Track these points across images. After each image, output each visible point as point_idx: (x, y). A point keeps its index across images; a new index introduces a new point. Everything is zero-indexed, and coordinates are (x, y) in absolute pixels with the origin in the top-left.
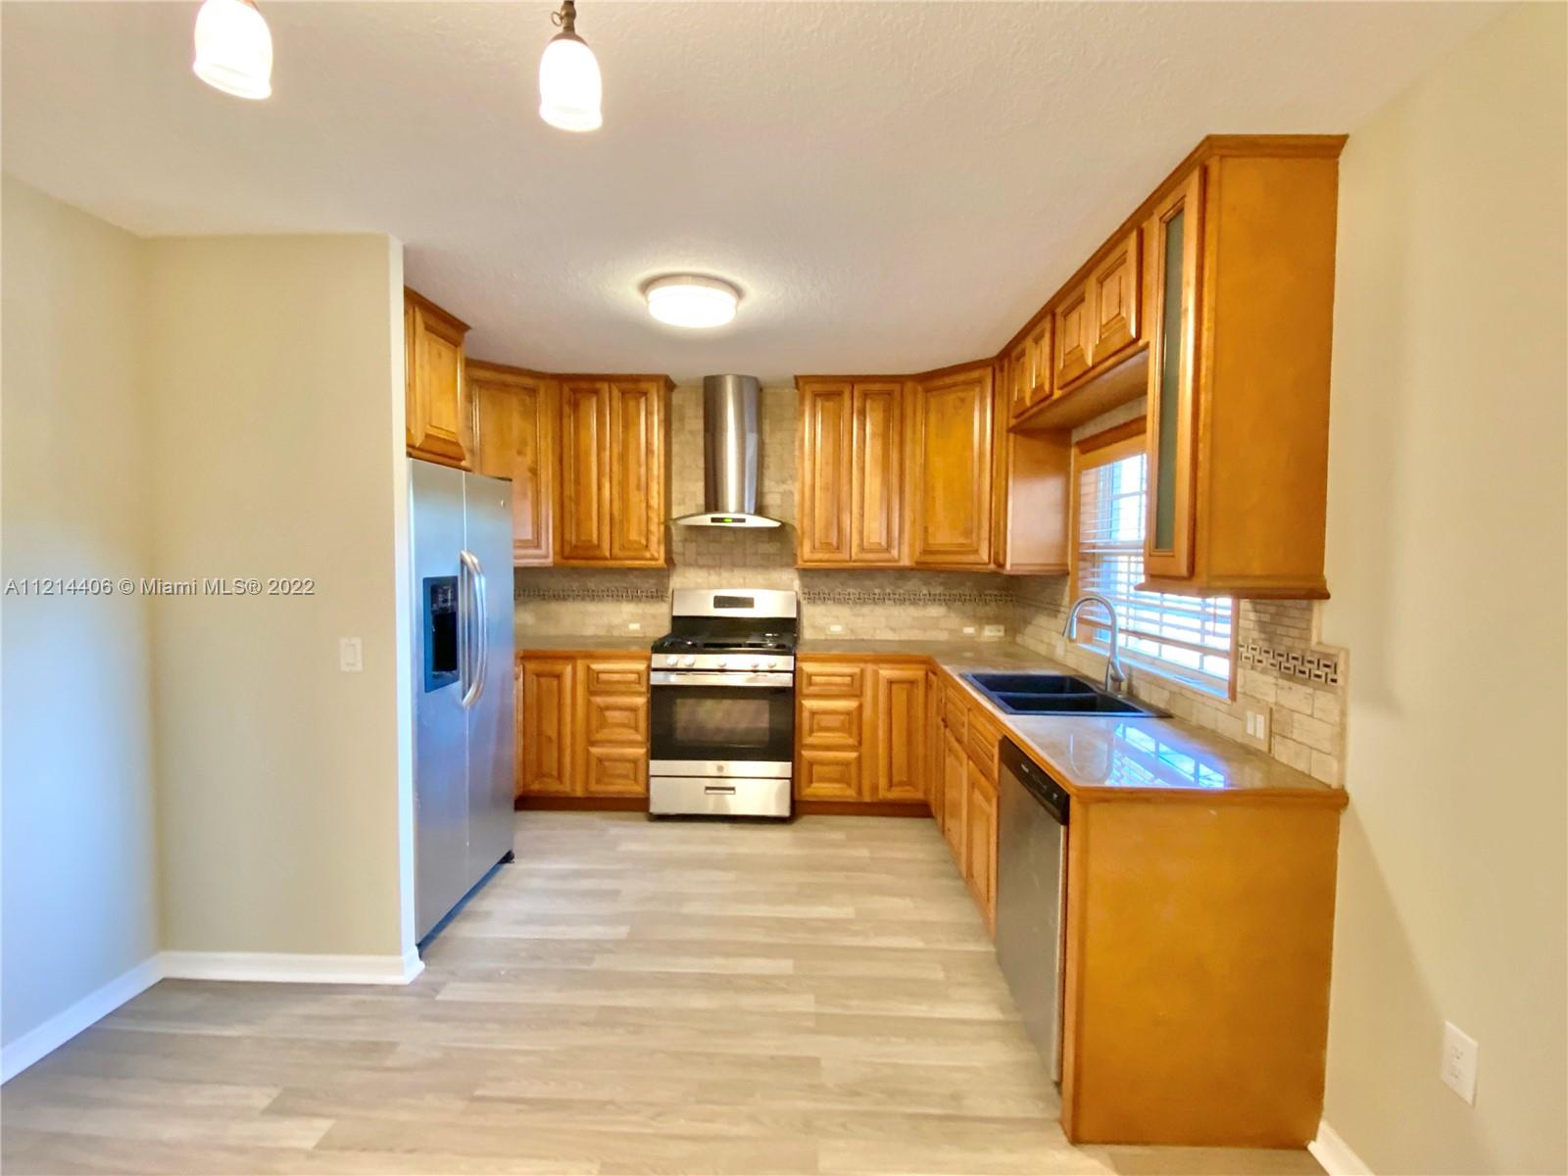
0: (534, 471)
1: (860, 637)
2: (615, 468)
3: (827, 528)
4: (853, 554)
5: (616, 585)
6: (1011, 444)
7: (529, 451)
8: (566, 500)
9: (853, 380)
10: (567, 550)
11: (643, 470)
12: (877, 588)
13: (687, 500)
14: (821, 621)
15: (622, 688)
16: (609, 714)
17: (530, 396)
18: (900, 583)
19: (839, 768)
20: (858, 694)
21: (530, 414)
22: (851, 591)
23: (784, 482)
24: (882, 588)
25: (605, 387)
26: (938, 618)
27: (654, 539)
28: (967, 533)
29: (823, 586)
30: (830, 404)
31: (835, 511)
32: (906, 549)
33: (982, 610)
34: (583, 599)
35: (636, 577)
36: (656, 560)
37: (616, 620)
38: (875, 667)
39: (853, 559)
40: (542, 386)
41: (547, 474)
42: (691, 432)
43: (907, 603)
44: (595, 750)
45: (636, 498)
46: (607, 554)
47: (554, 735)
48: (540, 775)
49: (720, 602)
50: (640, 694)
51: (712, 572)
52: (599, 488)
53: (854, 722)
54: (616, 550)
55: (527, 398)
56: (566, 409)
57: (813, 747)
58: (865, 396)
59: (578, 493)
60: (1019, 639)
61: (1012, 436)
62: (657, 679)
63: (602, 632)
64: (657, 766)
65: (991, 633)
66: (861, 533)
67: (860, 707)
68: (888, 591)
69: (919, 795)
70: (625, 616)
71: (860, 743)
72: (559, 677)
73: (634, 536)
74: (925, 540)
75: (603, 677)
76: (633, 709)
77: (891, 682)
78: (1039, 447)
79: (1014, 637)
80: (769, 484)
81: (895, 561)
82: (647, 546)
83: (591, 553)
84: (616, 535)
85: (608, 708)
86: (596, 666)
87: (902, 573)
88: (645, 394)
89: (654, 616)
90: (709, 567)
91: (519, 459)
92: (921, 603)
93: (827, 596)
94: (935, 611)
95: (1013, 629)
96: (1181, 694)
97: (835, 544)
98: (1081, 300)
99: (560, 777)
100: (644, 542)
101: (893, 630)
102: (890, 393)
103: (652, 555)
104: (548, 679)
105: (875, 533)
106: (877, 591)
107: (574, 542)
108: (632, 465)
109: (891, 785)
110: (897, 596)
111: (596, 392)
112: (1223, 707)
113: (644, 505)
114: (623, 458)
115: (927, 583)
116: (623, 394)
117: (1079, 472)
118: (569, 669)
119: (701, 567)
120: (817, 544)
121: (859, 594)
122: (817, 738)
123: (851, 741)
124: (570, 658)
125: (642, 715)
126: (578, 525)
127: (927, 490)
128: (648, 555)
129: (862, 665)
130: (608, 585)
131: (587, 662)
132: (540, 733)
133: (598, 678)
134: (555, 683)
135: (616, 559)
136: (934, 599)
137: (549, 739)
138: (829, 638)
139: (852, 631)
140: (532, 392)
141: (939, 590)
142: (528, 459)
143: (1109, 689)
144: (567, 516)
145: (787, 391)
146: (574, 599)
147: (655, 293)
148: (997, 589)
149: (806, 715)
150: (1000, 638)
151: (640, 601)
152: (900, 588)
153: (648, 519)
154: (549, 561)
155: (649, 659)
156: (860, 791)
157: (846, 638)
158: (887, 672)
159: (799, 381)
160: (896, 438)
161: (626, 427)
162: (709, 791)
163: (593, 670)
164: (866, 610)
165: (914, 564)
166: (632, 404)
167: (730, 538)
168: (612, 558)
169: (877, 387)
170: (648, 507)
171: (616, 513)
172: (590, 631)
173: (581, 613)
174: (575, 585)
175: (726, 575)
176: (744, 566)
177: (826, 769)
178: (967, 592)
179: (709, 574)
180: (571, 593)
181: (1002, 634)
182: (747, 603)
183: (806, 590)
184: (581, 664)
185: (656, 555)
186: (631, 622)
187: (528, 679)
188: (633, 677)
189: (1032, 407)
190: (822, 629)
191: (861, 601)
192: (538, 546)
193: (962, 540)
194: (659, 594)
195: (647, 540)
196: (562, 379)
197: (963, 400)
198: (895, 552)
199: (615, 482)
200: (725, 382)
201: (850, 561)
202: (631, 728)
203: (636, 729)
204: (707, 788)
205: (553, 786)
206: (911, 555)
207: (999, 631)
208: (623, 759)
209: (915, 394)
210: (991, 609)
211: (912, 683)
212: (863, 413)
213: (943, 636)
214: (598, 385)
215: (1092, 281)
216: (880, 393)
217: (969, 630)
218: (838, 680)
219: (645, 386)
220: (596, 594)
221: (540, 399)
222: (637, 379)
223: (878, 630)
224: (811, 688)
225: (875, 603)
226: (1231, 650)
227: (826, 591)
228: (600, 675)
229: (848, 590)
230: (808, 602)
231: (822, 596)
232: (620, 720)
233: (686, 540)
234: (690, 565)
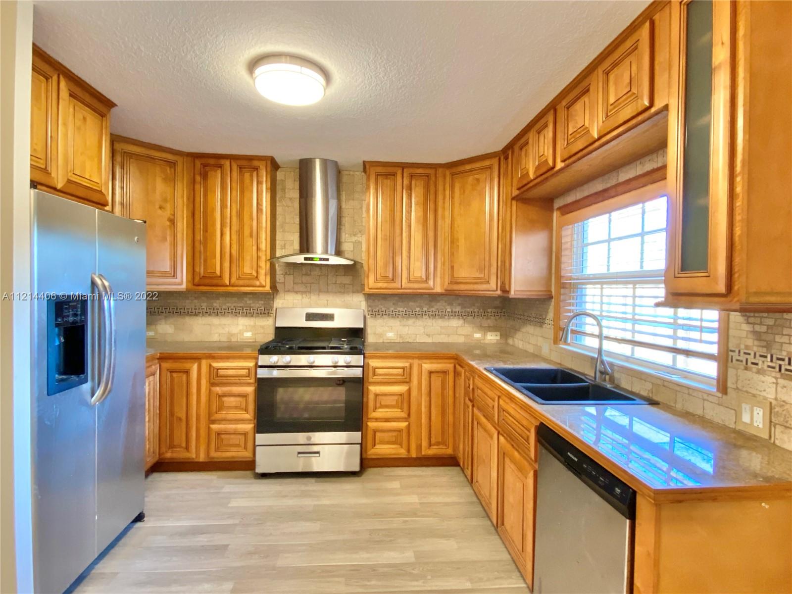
0: (172, 221)
1: (407, 340)
2: (234, 219)
3: (386, 265)
4: (404, 284)
5: (235, 305)
6: (514, 208)
7: (168, 206)
8: (197, 244)
9: (403, 166)
10: (197, 280)
11: (255, 223)
12: (417, 307)
13: (287, 247)
14: (379, 330)
15: (233, 380)
16: (225, 399)
17: (171, 168)
18: (433, 304)
19: (394, 434)
20: (407, 381)
21: (171, 180)
22: (401, 309)
23: (355, 235)
24: (421, 307)
25: (227, 163)
26: (457, 327)
27: (262, 272)
28: (481, 269)
29: (381, 306)
30: (388, 182)
31: (391, 255)
32: (438, 280)
33: (486, 323)
34: (210, 315)
35: (250, 299)
36: (264, 286)
37: (234, 330)
38: (420, 362)
39: (403, 287)
40: (179, 160)
41: (182, 224)
42: (291, 199)
43: (437, 317)
44: (215, 427)
45: (249, 243)
46: (228, 283)
47: (184, 418)
48: (172, 446)
49: (310, 317)
50: (249, 384)
51: (304, 296)
52: (222, 234)
53: (405, 400)
54: (234, 280)
55: (168, 169)
56: (198, 178)
57: (377, 420)
58: (412, 177)
59: (205, 238)
60: (510, 341)
61: (514, 203)
62: (263, 373)
63: (224, 339)
64: (261, 438)
65: (492, 337)
66: (409, 269)
67: (409, 391)
68: (425, 309)
69: (449, 451)
70: (241, 327)
71: (409, 415)
72: (187, 372)
73: (247, 270)
74: (452, 275)
75: (221, 372)
76: (245, 396)
77: (430, 373)
78: (533, 212)
79: (506, 340)
80: (344, 237)
81: (432, 289)
82: (257, 277)
83: (215, 281)
84: (233, 269)
85: (224, 395)
86: (216, 365)
87: (433, 297)
88: (256, 169)
89: (262, 327)
90: (302, 293)
91: (159, 212)
92: (446, 317)
93: (384, 313)
94: (455, 323)
95: (506, 335)
96: (664, 386)
97: (391, 276)
98: (586, 91)
99: (187, 448)
100: (254, 274)
101: (428, 335)
102: (428, 176)
103: (260, 283)
104: (180, 374)
105: (418, 271)
106: (417, 309)
107: (202, 274)
108: (247, 219)
109: (430, 445)
110: (431, 313)
111: (221, 166)
112: (714, 400)
113: (255, 248)
114: (240, 214)
115: (451, 304)
116: (240, 168)
117: (560, 227)
118: (195, 367)
119: (296, 292)
120: (379, 276)
121: (406, 311)
122: (380, 413)
123: (403, 415)
124: (197, 358)
125: (251, 399)
126: (205, 261)
127: (453, 242)
128: (258, 283)
129: (410, 361)
130: (229, 305)
131: (210, 361)
132: (172, 414)
133: (217, 373)
134: (184, 377)
135: (233, 286)
136: (454, 315)
137: (180, 419)
138: (385, 341)
139: (401, 337)
140: (173, 164)
141: (458, 309)
142: (168, 213)
143: (597, 380)
144: (197, 255)
145: (357, 173)
146: (203, 315)
147: (260, 71)
148: (495, 308)
149: (371, 397)
150: (497, 340)
151: (252, 316)
152: (432, 307)
153: (258, 258)
154: (183, 287)
155: (257, 359)
156: (409, 451)
157: (396, 341)
158: (427, 366)
159: (366, 166)
160: (432, 206)
161: (242, 192)
162: (299, 455)
163: (214, 367)
164: (411, 322)
165: (444, 291)
166: (247, 175)
167: (317, 272)
168: (230, 285)
169: (420, 171)
170: (258, 249)
171: (234, 252)
172: (215, 338)
173: (209, 325)
174: (204, 305)
175: (314, 297)
176: (327, 292)
177: (386, 435)
178: (476, 310)
179: (303, 298)
180: (201, 311)
181: (498, 338)
182: (329, 317)
183: (370, 309)
184: (204, 363)
185: (264, 283)
186: (247, 331)
187: (164, 373)
188: (244, 372)
189: (535, 179)
190: (381, 335)
191: (407, 316)
192: (174, 276)
193: (477, 275)
194: (267, 312)
195: (257, 272)
196: (195, 156)
197: (478, 180)
198: (431, 283)
199: (234, 232)
200: (315, 162)
201: (401, 289)
202: (242, 409)
203: (246, 410)
204: (299, 453)
205: (180, 454)
206: (442, 285)
207: (496, 335)
208: (235, 433)
209: (444, 177)
210: (490, 322)
211: (445, 372)
212: (410, 189)
213: (461, 340)
214: (222, 162)
215: (600, 71)
216: (420, 175)
217: (478, 336)
218: (394, 371)
219: (256, 163)
220: (219, 311)
221: (179, 168)
222: (250, 158)
223: (418, 336)
224: (375, 377)
225: (417, 318)
226: (718, 354)
227: (383, 309)
228: (219, 371)
229: (398, 309)
230: (371, 317)
231: (381, 313)
232: (234, 404)
233: (286, 273)
234: (288, 291)
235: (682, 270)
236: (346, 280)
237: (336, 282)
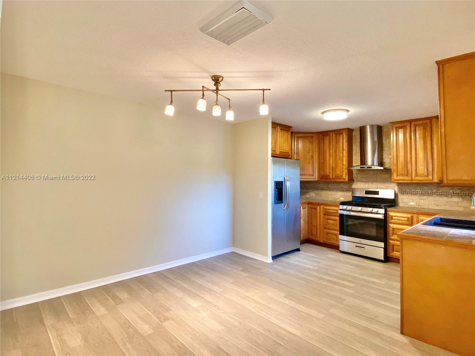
0: (312, 157)
1: (422, 207)
2: (333, 154)
3: (403, 169)
5: (337, 186)
7: (311, 152)
8: (321, 164)
9: (410, 121)
10: (321, 177)
11: (341, 155)
12: (429, 190)
13: (357, 162)
14: (405, 201)
15: (333, 214)
16: (329, 221)
18: (439, 188)
20: (410, 224)
21: (312, 143)
22: (419, 191)
24: (432, 190)
25: (331, 133)
26: (458, 202)
27: (344, 173)
30: (403, 130)
32: (435, 176)
34: (327, 190)
35: (343, 184)
37: (337, 197)
38: (418, 216)
39: (413, 179)
40: (315, 135)
41: (316, 158)
43: (443, 196)
44: (326, 230)
45: (339, 162)
46: (331, 178)
47: (315, 225)
48: (312, 235)
49: (367, 192)
50: (337, 216)
51: (366, 183)
52: (329, 160)
54: (333, 177)
55: (311, 139)
56: (321, 140)
57: (394, 240)
58: (416, 125)
59: (323, 162)
62: (341, 212)
63: (333, 200)
64: (341, 237)
66: (416, 170)
70: (339, 196)
72: (316, 209)
73: (339, 173)
75: (328, 210)
76: (335, 220)
80: (385, 156)
81: (432, 180)
82: (342, 176)
83: (327, 177)
84: (333, 172)
85: (329, 219)
88: (342, 134)
89: (348, 196)
90: (365, 182)
91: (308, 154)
92: (450, 196)
93: (408, 192)
94: (456, 199)
97: (406, 174)
99: (317, 236)
100: (341, 174)
101: (437, 205)
102: (426, 123)
103: (344, 178)
104: (314, 210)
105: (422, 171)
107: (322, 174)
108: (338, 153)
110: (438, 193)
111: (329, 135)
113: (341, 164)
114: (336, 151)
115: (452, 189)
116: (336, 134)
118: (319, 207)
119: (362, 182)
120: (399, 174)
121: (422, 192)
122: (395, 237)
124: (319, 204)
125: (338, 222)
126: (324, 170)
128: (343, 178)
129: (412, 215)
130: (335, 186)
132: (312, 224)
135: (333, 179)
136: (456, 195)
138: (410, 206)
139: (419, 205)
140: (312, 137)
141: (458, 191)
142: (311, 154)
144: (321, 168)
146: (325, 190)
147: (327, 115)
149: (391, 229)
151: (344, 191)
153: (343, 168)
154: (317, 179)
155: (339, 206)
157: (416, 207)
158: (422, 218)
159: (393, 123)
161: (336, 143)
163: (325, 208)
164: (425, 197)
165: (439, 181)
166: (338, 137)
167: (372, 173)
168: (332, 179)
169: (421, 122)
170: (343, 164)
171: (334, 166)
172: (330, 199)
173: (327, 194)
174: (325, 186)
175: (370, 184)
176: (377, 182)
179: (365, 184)
180: (324, 188)
182: (377, 193)
183: (400, 190)
184: (322, 206)
185: (345, 178)
186: (341, 197)
187: (308, 208)
188: (335, 211)
190: (407, 203)
191: (423, 194)
192: (313, 176)
194: (349, 190)
195: (342, 174)
196: (319, 133)
198: (431, 177)
199: (333, 159)
200: (367, 127)
202: (335, 225)
204: (356, 246)
205: (314, 238)
208: (333, 234)
214: (329, 133)
216: (422, 124)
218: (403, 219)
219: (341, 132)
220: (331, 189)
221: (314, 139)
222: (339, 130)
223: (430, 205)
224: (392, 220)
225: (429, 196)
227: (408, 190)
228: (327, 210)
229: (417, 191)
230: (401, 194)
231: (406, 192)
232: (332, 223)
233: (357, 173)
234: (359, 181)
236: (387, 176)
237: (381, 177)
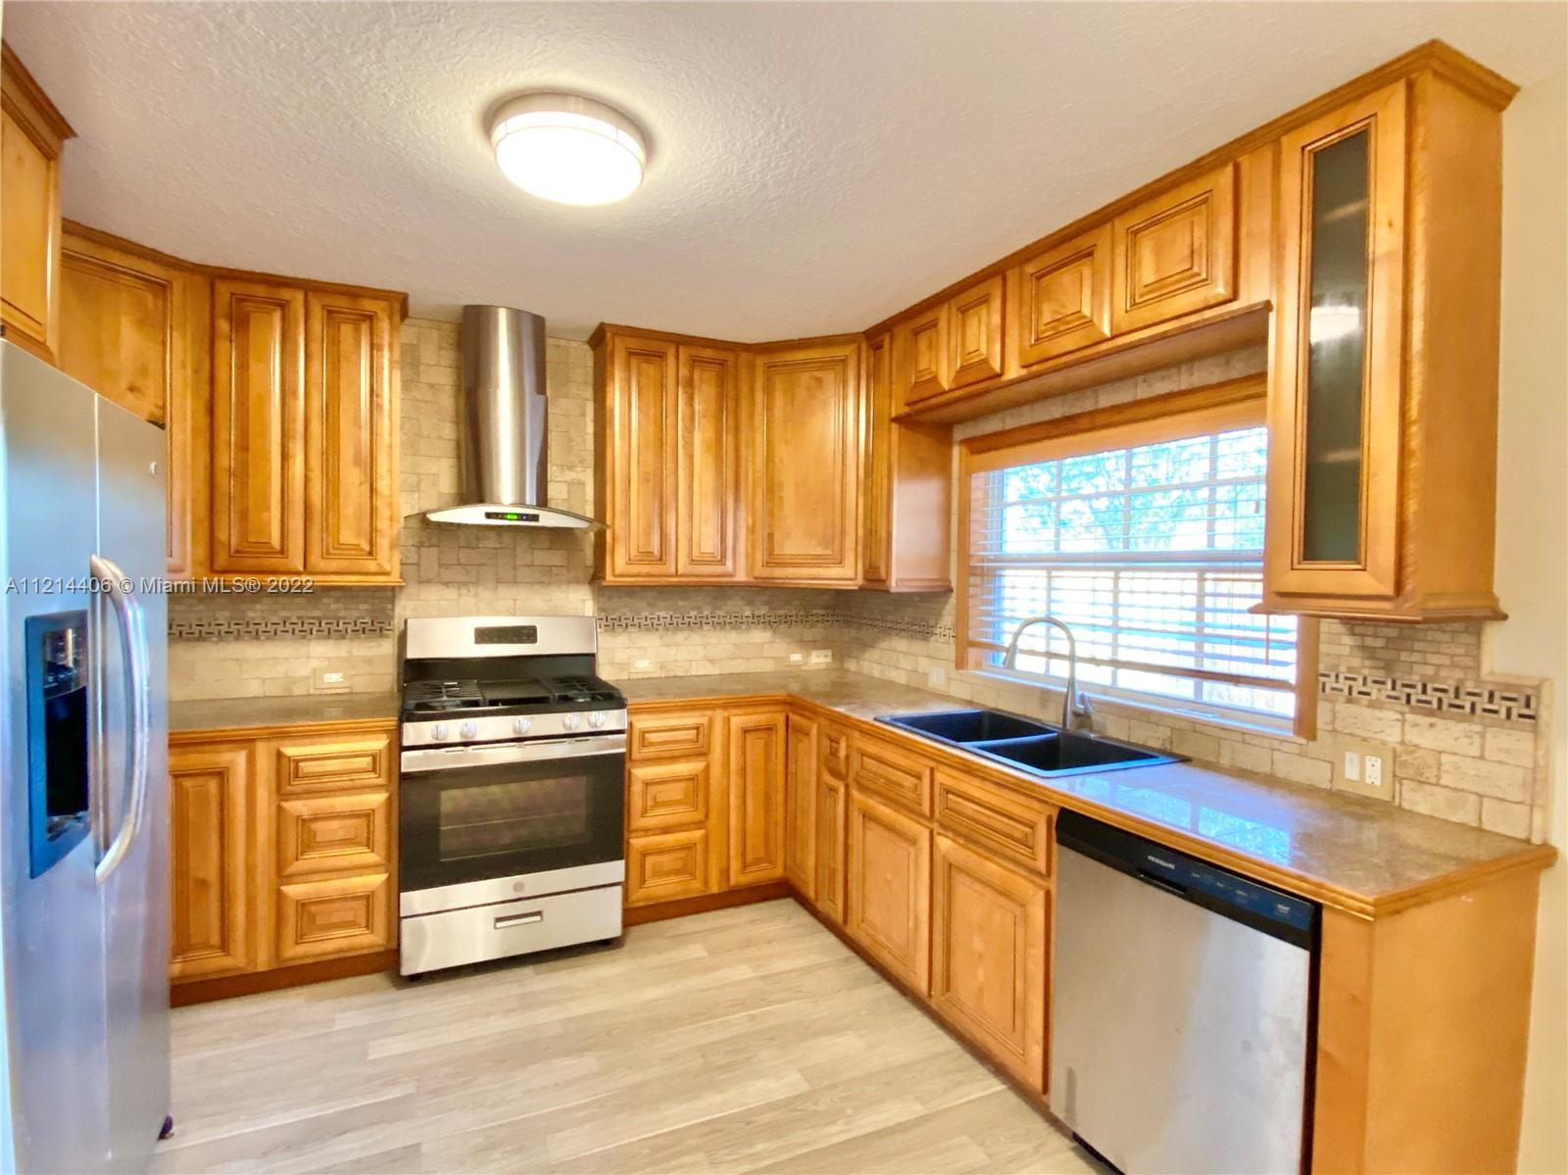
1: (672, 674)
3: (648, 533)
4: (681, 565)
5: (301, 613)
6: (895, 438)
7: (151, 387)
8: (221, 476)
9: (680, 341)
10: (221, 558)
11: (365, 435)
12: (693, 609)
13: (423, 486)
14: (621, 656)
15: (336, 783)
16: (317, 826)
17: (155, 296)
18: (724, 602)
19: (682, 854)
20: (703, 753)
21: (156, 326)
22: (662, 614)
23: (571, 468)
24: (699, 609)
25: (298, 297)
26: (762, 644)
27: (384, 542)
28: (827, 542)
29: (623, 608)
30: (650, 370)
31: (657, 510)
32: (743, 560)
33: (809, 634)
34: (238, 638)
36: (387, 574)
37: (302, 670)
38: (726, 714)
39: (679, 573)
40: (179, 280)
41: (185, 430)
42: (431, 386)
43: (728, 627)
44: (293, 890)
46: (296, 565)
47: (212, 875)
49: (485, 635)
50: (375, 788)
51: (464, 591)
52: (285, 457)
53: (698, 785)
54: (315, 558)
55: (150, 297)
56: (223, 326)
57: (647, 831)
58: (694, 362)
60: (851, 665)
61: (894, 426)
62: (411, 762)
63: (275, 690)
64: (414, 900)
65: (819, 659)
66: (690, 539)
67: (707, 769)
68: (706, 613)
69: (778, 872)
70: (315, 663)
71: (707, 815)
72: (221, 775)
73: (347, 537)
74: (771, 552)
75: (307, 766)
76: (365, 815)
77: (746, 731)
78: (924, 444)
79: (842, 662)
80: (553, 472)
81: (732, 576)
82: (370, 553)
83: (267, 563)
84: (315, 534)
85: (316, 818)
86: (291, 751)
87: (720, 591)
88: (370, 318)
89: (369, 661)
90: (458, 585)
91: (133, 398)
92: (744, 627)
93: (630, 622)
94: (759, 636)
95: (841, 655)
96: (1195, 731)
97: (656, 552)
98: (1088, 254)
99: (224, 946)
100: (367, 548)
101: (712, 661)
102: (722, 363)
103: (378, 565)
104: (201, 780)
105: (708, 543)
106: (693, 613)
107: (234, 545)
108: (345, 425)
109: (745, 866)
110: (716, 620)
111: (280, 305)
112: (1293, 748)
113: (365, 489)
115: (750, 603)
116: (330, 313)
117: (967, 474)
118: (241, 759)
119: (447, 584)
120: (633, 552)
121: (671, 617)
122: (652, 820)
123: (698, 816)
124: (242, 740)
125: (381, 820)
126: (244, 515)
127: (772, 489)
128: (372, 566)
129: (709, 713)
130: (284, 614)
131: (274, 744)
132: (182, 874)
133: (297, 768)
134: (213, 785)
135: (313, 572)
136: (758, 621)
137: (203, 883)
138: (633, 677)
139: (662, 667)
140: (161, 288)
141: (763, 611)
142: (149, 402)
143: (1068, 727)
144: (222, 503)
145: (574, 344)
146: (220, 638)
148: (826, 608)
149: (636, 789)
150: (827, 663)
151: (343, 638)
152: (718, 608)
153: (373, 511)
154: (185, 577)
155: (399, 732)
156: (706, 882)
157: (654, 676)
158: (738, 720)
159: (604, 332)
160: (731, 422)
162: (499, 925)
163: (286, 757)
164: (680, 637)
165: (752, 580)
166: (346, 330)
167: (491, 542)
168: (304, 571)
169: (708, 353)
170: (375, 492)
171: (315, 497)
172: (254, 689)
173: (237, 660)
174: (223, 616)
175: (485, 594)
176: (515, 582)
177: (665, 858)
178: (794, 612)
179: (460, 595)
180: (215, 629)
181: (829, 660)
182: (525, 634)
183: (603, 615)
184: (264, 753)
185: (387, 567)
186: (328, 672)
188: (365, 762)
189: (951, 390)
190: (624, 666)
191: (673, 626)
193: (819, 551)
194: (376, 627)
195: (371, 542)
196: (214, 276)
197: (819, 381)
198: (729, 563)
199: (314, 453)
200: (498, 316)
201: (676, 575)
202: (359, 844)
203: (369, 844)
204: (499, 920)
205: (206, 963)
206: (751, 567)
207: (826, 656)
208: (346, 898)
209: (752, 368)
210: (818, 632)
211: (770, 729)
212: (690, 383)
213: (767, 666)
214: (286, 294)
215: (1120, 225)
216: (710, 362)
217: (796, 657)
218: (680, 735)
219: (369, 305)
220: (262, 628)
222: (354, 293)
223: (694, 663)
224: (645, 750)
225: (691, 629)
226: (1297, 680)
227: (629, 615)
228: (301, 764)
229: (658, 613)
230: (606, 631)
231: (624, 622)
232: (340, 835)
233: (422, 542)
234: (429, 581)
235: (1305, 559)
236: (555, 558)
237: (533, 561)
